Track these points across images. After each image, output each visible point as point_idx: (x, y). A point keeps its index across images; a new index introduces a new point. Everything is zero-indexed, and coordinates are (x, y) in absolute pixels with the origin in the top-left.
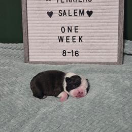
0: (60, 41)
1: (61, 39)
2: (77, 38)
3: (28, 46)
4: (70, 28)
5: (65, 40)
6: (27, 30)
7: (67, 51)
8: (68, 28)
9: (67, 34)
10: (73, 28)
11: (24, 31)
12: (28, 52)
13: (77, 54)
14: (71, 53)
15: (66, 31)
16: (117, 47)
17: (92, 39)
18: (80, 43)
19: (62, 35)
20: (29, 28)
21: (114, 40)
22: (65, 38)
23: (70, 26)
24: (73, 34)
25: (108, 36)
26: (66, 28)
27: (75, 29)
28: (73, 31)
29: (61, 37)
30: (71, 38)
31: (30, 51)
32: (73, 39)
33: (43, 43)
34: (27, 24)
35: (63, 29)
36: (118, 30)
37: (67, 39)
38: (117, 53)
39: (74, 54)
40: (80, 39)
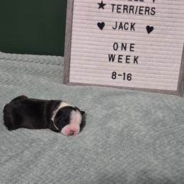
0: (110, 60)
1: (111, 58)
2: (132, 59)
4: (125, 45)
5: (116, 60)
6: (71, 43)
8: (123, 44)
9: (120, 52)
10: (128, 46)
11: (66, 44)
12: (69, 71)
13: (129, 77)
14: (123, 76)
15: (120, 48)
17: (150, 61)
18: (135, 65)
19: (113, 52)
21: (176, 64)
22: (117, 57)
23: (124, 42)
24: (128, 52)
25: (169, 59)
26: (120, 45)
27: (131, 47)
28: (128, 49)
29: (112, 55)
30: (124, 58)
32: (127, 59)
35: (116, 45)
36: (182, 53)
37: (119, 58)
38: (177, 81)
39: (126, 77)
40: (135, 60)
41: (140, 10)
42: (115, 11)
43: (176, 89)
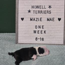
0: (34, 33)
1: (35, 32)
2: (43, 32)
3: (18, 35)
4: (40, 26)
6: (18, 27)
7: (38, 38)
9: (38, 29)
11: (16, 27)
13: (43, 39)
15: (38, 28)
16: (63, 36)
17: (50, 32)
18: (45, 34)
20: (19, 26)
21: (62, 33)
24: (41, 29)
25: (59, 31)
27: (42, 27)
29: (35, 31)
32: (41, 32)
34: (18, 24)
35: (36, 27)
37: (38, 32)
38: (63, 40)
40: (45, 32)
41: (45, 12)
42: (35, 13)
43: (63, 43)
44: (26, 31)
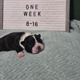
0: (25, 15)
1: (25, 14)
2: (37, 13)
3: (3, 18)
4: (32, 6)
6: (3, 7)
7: (30, 22)
9: (30, 10)
10: (34, 6)
12: (3, 23)
13: (36, 24)
14: (33, 24)
15: (30, 8)
17: (47, 14)
18: (39, 17)
19: (26, 11)
20: (4, 6)
21: (63, 15)
22: (28, 13)
23: (32, 4)
24: (34, 10)
25: (59, 12)
26: (30, 6)
28: (34, 8)
29: (26, 12)
30: (32, 13)
31: (4, 22)
32: (34, 14)
33: (13, 16)
34: (3, 3)
35: (27, 7)
36: (65, 8)
37: (30, 14)
39: (34, 24)
40: (39, 14)
44: (14, 13)
